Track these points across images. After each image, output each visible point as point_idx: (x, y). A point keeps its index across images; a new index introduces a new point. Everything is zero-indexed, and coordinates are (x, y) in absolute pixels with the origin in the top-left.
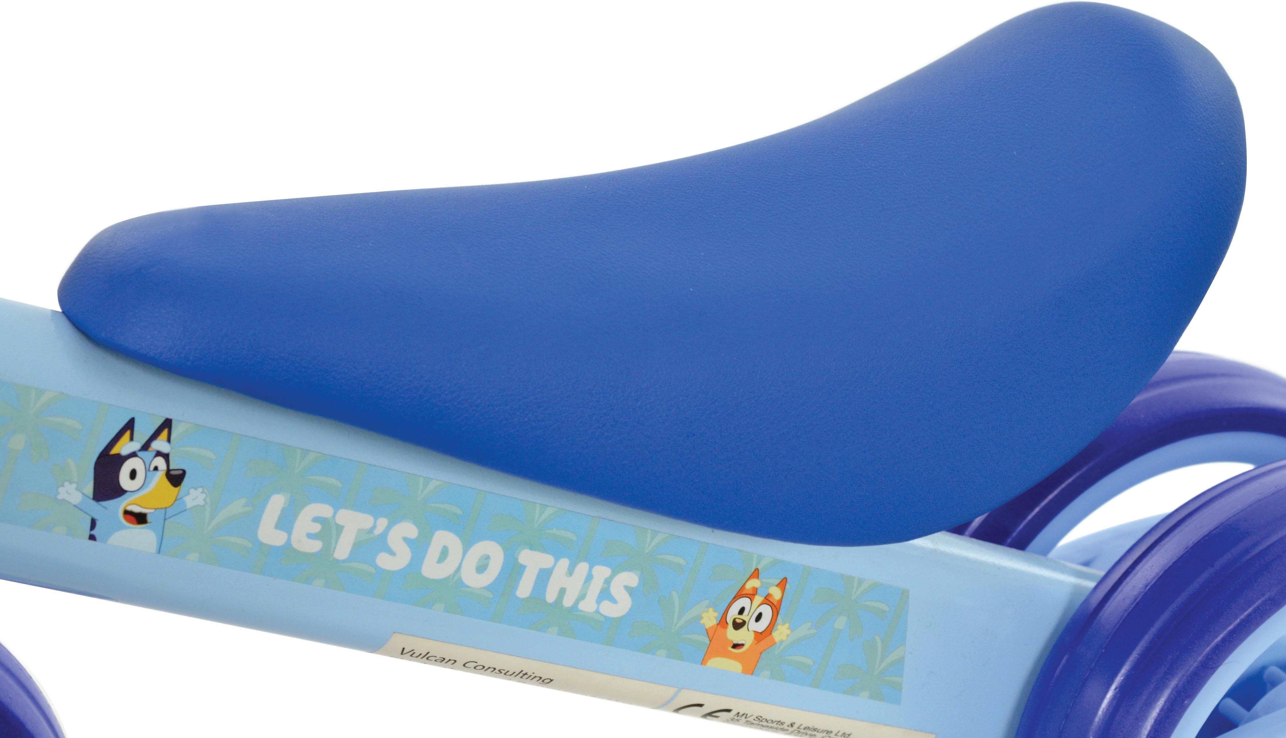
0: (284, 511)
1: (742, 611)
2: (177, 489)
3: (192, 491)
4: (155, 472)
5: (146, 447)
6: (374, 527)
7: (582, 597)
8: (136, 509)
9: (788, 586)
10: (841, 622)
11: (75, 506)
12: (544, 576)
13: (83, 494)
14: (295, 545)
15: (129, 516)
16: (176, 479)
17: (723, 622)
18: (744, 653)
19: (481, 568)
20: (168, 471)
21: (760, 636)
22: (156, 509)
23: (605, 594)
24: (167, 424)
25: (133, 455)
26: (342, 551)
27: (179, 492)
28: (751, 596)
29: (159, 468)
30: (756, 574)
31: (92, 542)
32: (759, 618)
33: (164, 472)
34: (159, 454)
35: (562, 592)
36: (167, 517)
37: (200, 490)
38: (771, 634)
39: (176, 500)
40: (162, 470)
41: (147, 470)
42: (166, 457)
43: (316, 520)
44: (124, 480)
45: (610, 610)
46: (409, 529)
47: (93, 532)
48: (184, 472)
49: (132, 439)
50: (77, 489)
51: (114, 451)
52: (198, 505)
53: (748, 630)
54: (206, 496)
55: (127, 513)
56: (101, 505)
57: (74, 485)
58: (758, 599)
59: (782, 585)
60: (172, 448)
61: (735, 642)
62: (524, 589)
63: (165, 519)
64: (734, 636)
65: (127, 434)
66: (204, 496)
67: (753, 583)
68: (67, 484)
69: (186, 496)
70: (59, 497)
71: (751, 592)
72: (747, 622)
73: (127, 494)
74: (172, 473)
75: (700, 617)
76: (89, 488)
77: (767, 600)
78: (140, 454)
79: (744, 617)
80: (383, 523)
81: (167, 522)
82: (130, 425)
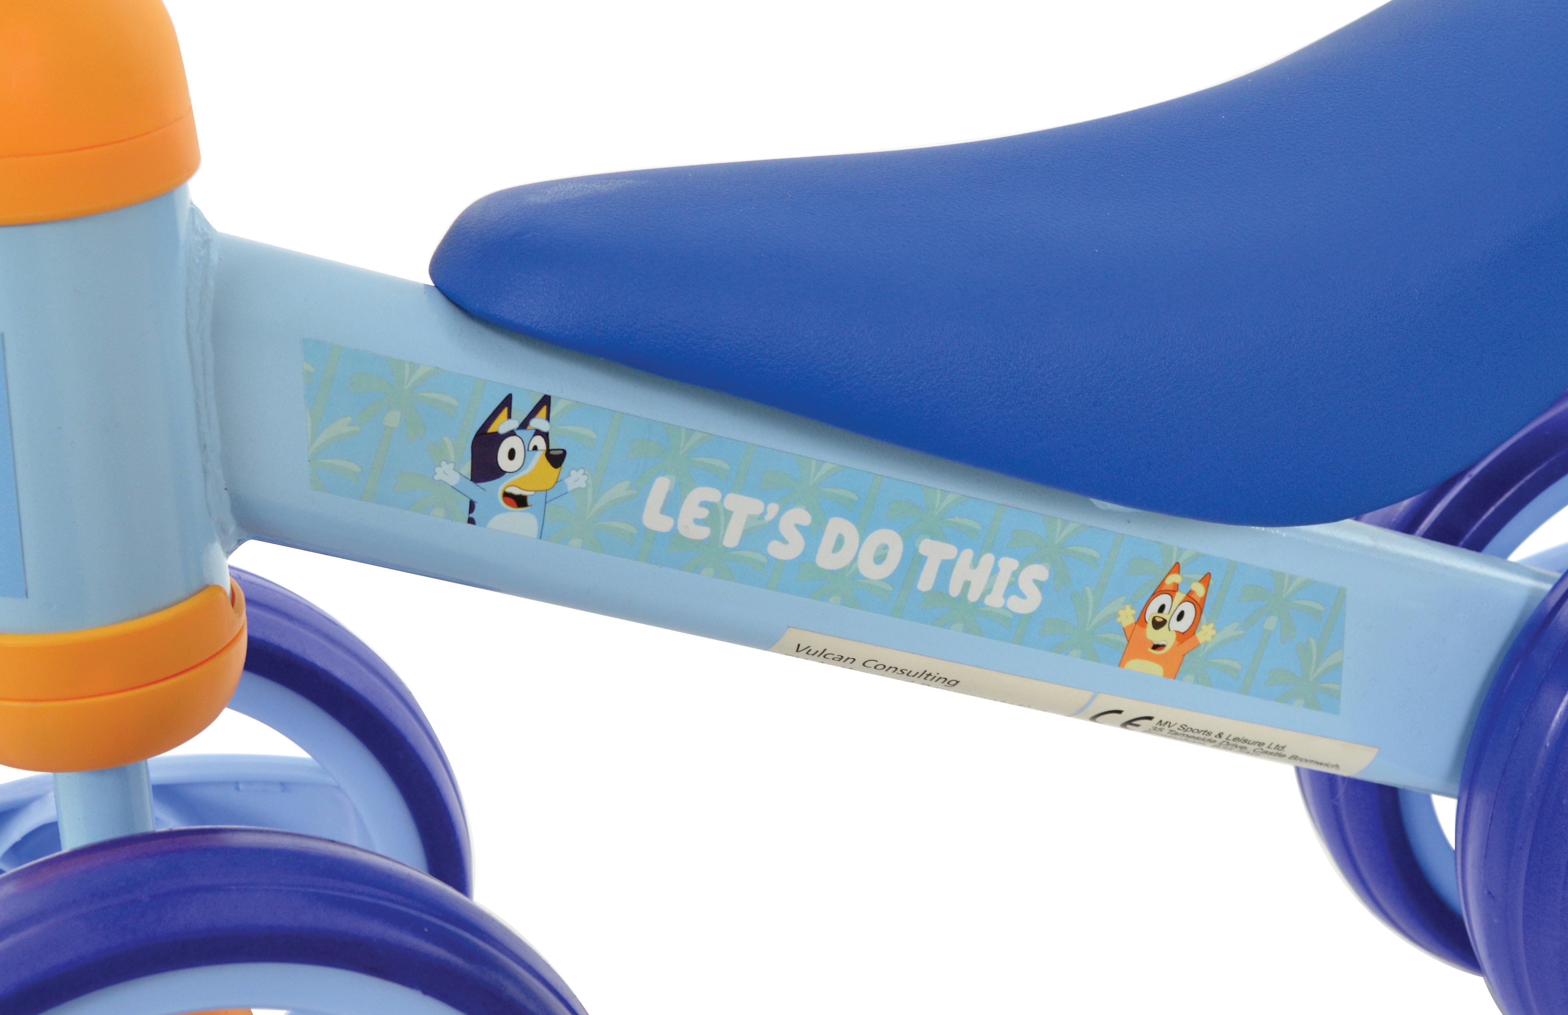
0: (669, 494)
1: (1162, 609)
2: (558, 470)
3: (573, 472)
4: (534, 452)
5: (524, 425)
6: (765, 513)
7: (988, 591)
8: (516, 491)
9: (1212, 582)
10: (1271, 623)
11: (452, 487)
12: (946, 568)
13: (461, 474)
14: (682, 531)
15: (507, 498)
16: (556, 459)
17: (1141, 621)
18: (1163, 655)
19: (879, 559)
20: (548, 451)
21: (1182, 637)
22: (536, 491)
23: (1013, 589)
24: (546, 401)
25: (512, 433)
26: (732, 538)
27: (559, 473)
28: (1172, 592)
29: (539, 448)
30: (1176, 569)
32: (1180, 616)
33: (545, 452)
34: (538, 432)
35: (967, 585)
36: (547, 500)
37: (582, 471)
38: (1194, 634)
39: (557, 482)
40: (542, 450)
41: (526, 450)
42: (546, 436)
43: (704, 504)
44: (503, 460)
45: (1017, 605)
46: (800, 516)
47: (471, 515)
48: (565, 452)
49: (509, 416)
50: (454, 469)
51: (492, 429)
52: (580, 488)
53: (1170, 630)
54: (588, 478)
55: (506, 495)
56: (479, 486)
57: (452, 465)
58: (1180, 596)
59: (1206, 580)
60: (551, 427)
61: (1156, 643)
62: (926, 581)
63: (546, 503)
64: (1154, 635)
65: (505, 411)
66: (585, 478)
67: (1174, 579)
68: (443, 463)
69: (568, 477)
70: (436, 478)
71: (1171, 589)
72: (1168, 620)
73: (507, 474)
74: (552, 452)
75: (1116, 615)
76: (467, 469)
77: (1190, 597)
78: (518, 432)
79: (1165, 615)
80: (774, 509)
82: (507, 402)
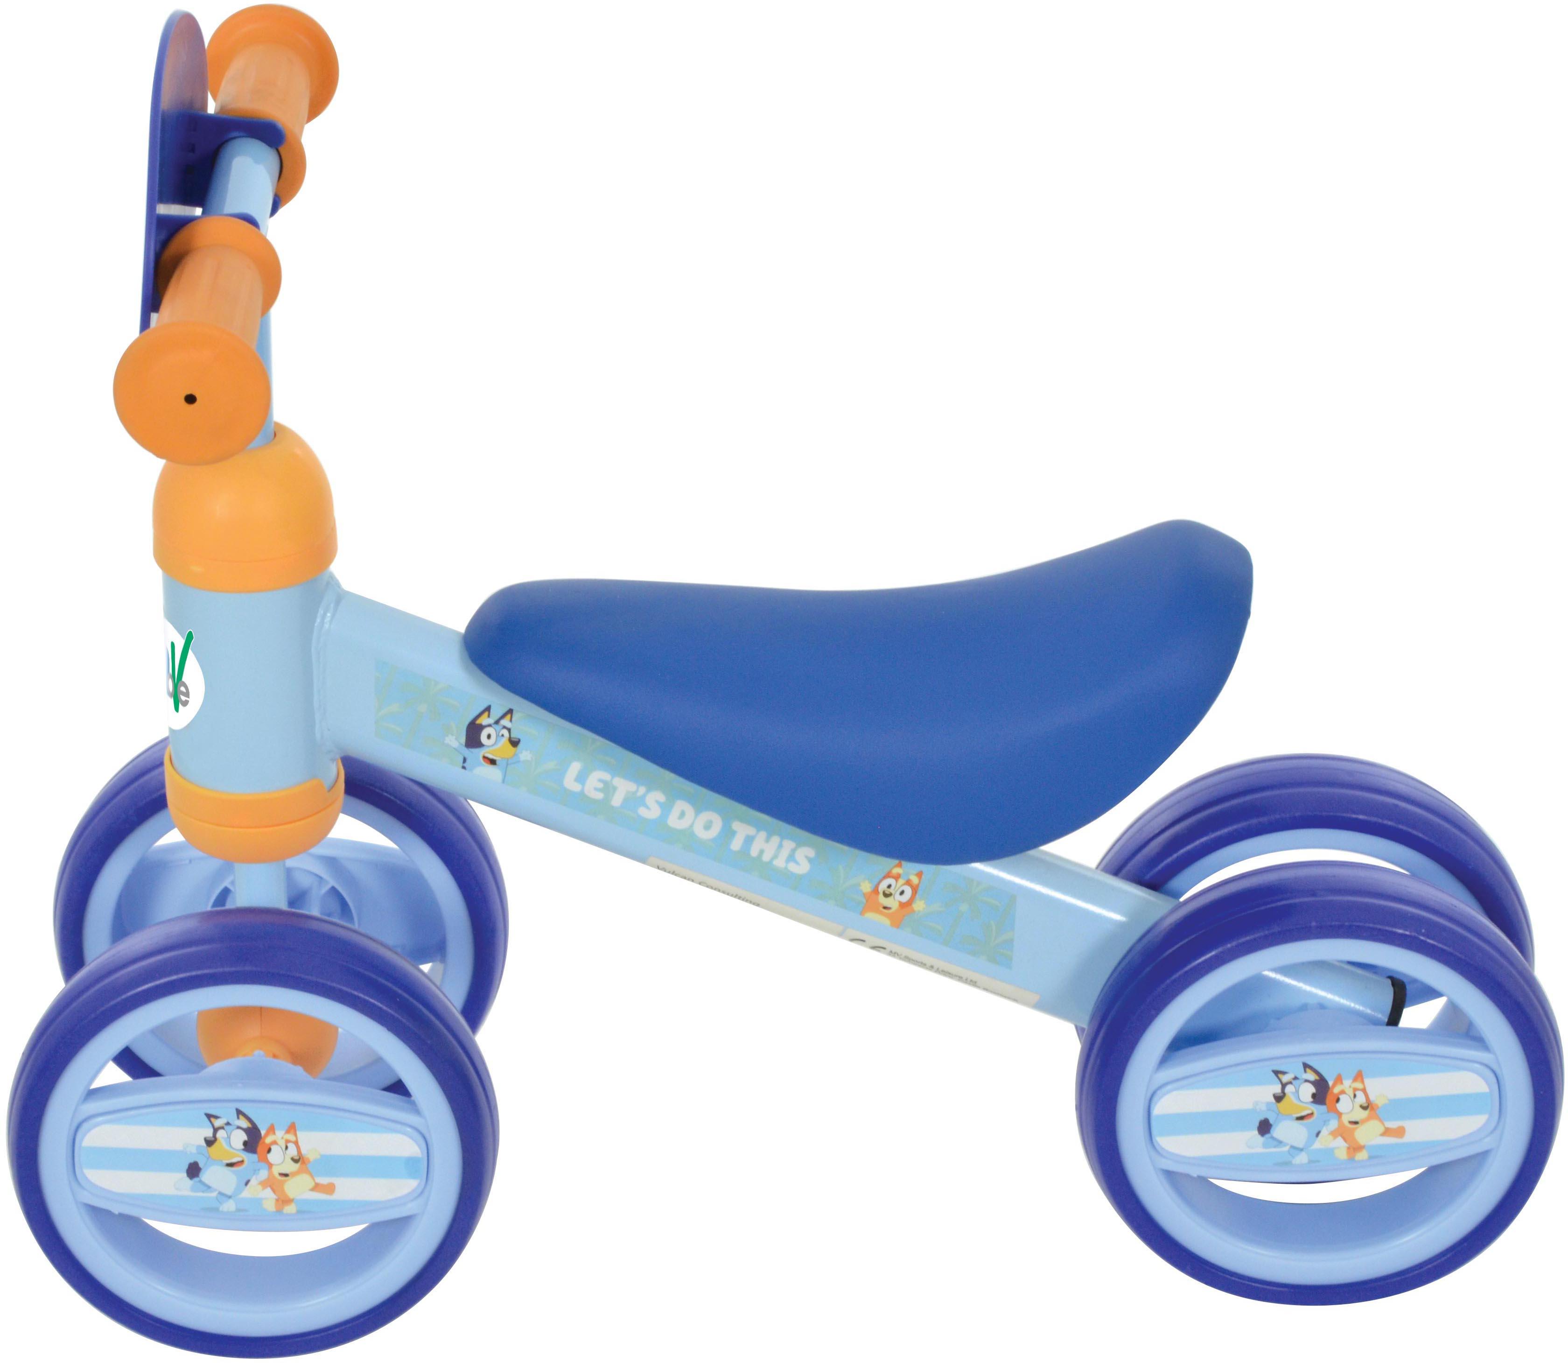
0: (580, 772)
1: (891, 886)
2: (515, 749)
3: (523, 752)
4: (502, 738)
5: (496, 723)
6: (637, 791)
7: (774, 857)
8: (491, 757)
10: (964, 907)
11: (454, 748)
12: (749, 840)
13: (459, 742)
14: (586, 792)
15: (487, 759)
16: (515, 743)
18: (890, 913)
19: (707, 828)
20: (510, 738)
21: (903, 905)
22: (502, 758)
23: (791, 859)
24: (510, 712)
25: (490, 726)
26: (616, 802)
27: (515, 751)
28: (896, 878)
30: (899, 865)
32: (902, 893)
33: (508, 738)
34: (504, 727)
35: (761, 852)
37: (529, 752)
38: (911, 905)
39: (514, 755)
40: (506, 737)
41: (497, 736)
43: (600, 781)
44: (483, 739)
45: (793, 869)
47: (464, 765)
48: (519, 740)
49: (489, 716)
50: (456, 739)
51: (478, 722)
52: (528, 760)
54: (533, 756)
55: (485, 758)
56: (469, 750)
57: (454, 737)
58: (901, 881)
59: (920, 875)
61: (886, 905)
62: (735, 846)
63: (507, 765)
64: (884, 901)
65: (487, 713)
66: (531, 756)
67: (899, 870)
68: (450, 735)
70: (446, 742)
71: (898, 875)
72: (893, 894)
73: (485, 746)
74: (512, 740)
75: (858, 884)
77: (911, 883)
78: (493, 726)
79: (892, 890)
80: (642, 790)
82: (488, 709)
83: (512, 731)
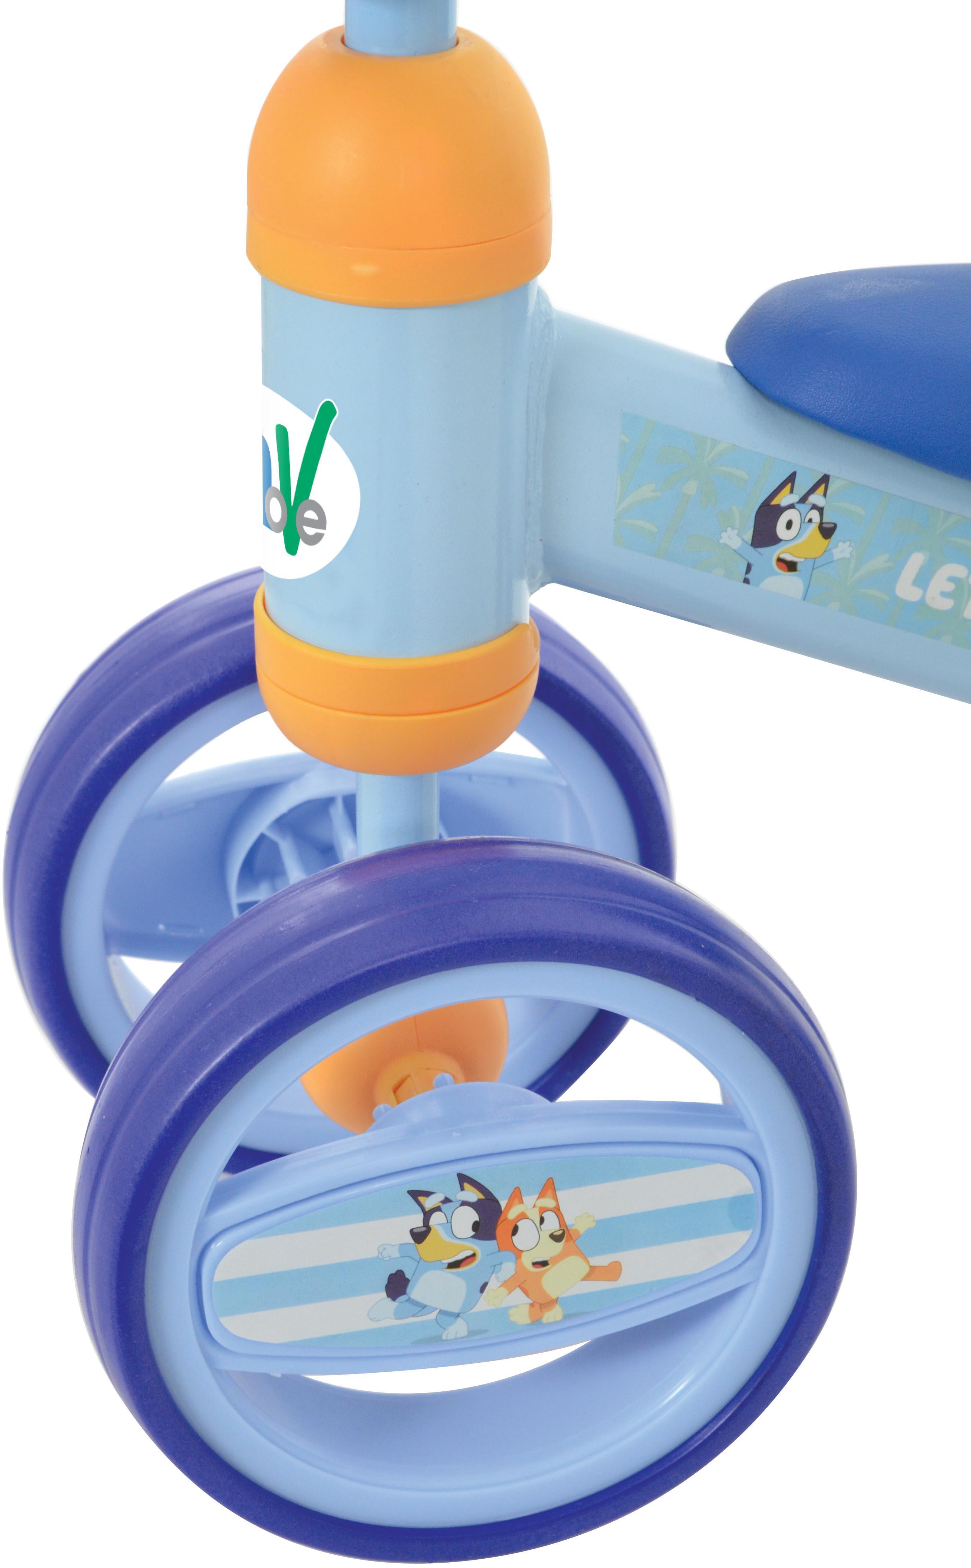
0: (922, 568)
2: (827, 541)
3: (840, 544)
4: (809, 524)
5: (803, 500)
8: (788, 558)
11: (734, 550)
13: (743, 539)
14: (929, 602)
15: (781, 563)
16: (827, 531)
20: (821, 523)
22: (806, 558)
24: (825, 480)
25: (792, 506)
27: (828, 544)
29: (813, 521)
31: (746, 585)
33: (818, 524)
34: (814, 507)
36: (815, 566)
37: (848, 543)
39: (825, 551)
40: (816, 523)
41: (802, 522)
42: (821, 510)
43: (951, 579)
44: (781, 530)
47: (748, 576)
48: (835, 526)
49: (792, 491)
50: (738, 535)
51: (774, 502)
52: (844, 558)
54: (853, 550)
55: (781, 560)
56: (758, 551)
57: (736, 531)
60: (827, 503)
63: (814, 568)
65: (788, 487)
66: (851, 549)
68: (729, 529)
69: (835, 548)
70: (721, 541)
73: (782, 542)
74: (824, 525)
76: (749, 535)
78: (797, 506)
81: (814, 572)
82: (791, 479)
83: (825, 510)
